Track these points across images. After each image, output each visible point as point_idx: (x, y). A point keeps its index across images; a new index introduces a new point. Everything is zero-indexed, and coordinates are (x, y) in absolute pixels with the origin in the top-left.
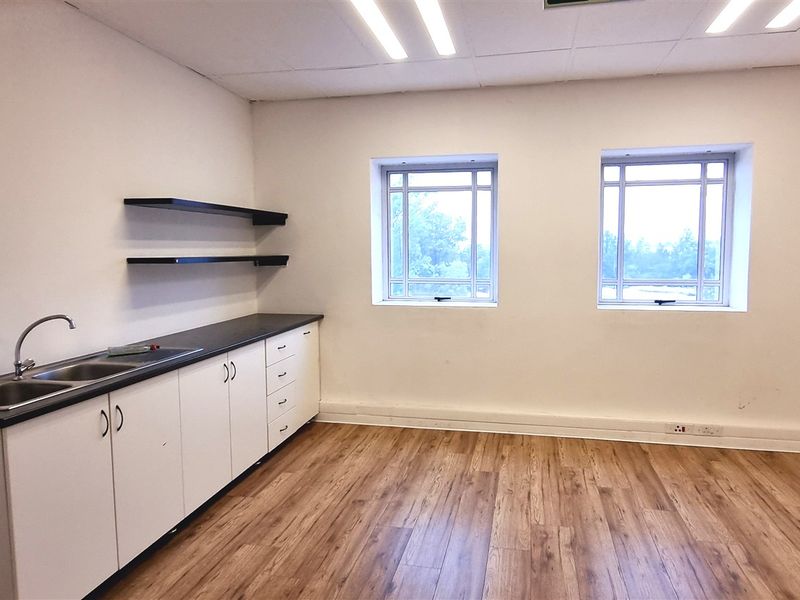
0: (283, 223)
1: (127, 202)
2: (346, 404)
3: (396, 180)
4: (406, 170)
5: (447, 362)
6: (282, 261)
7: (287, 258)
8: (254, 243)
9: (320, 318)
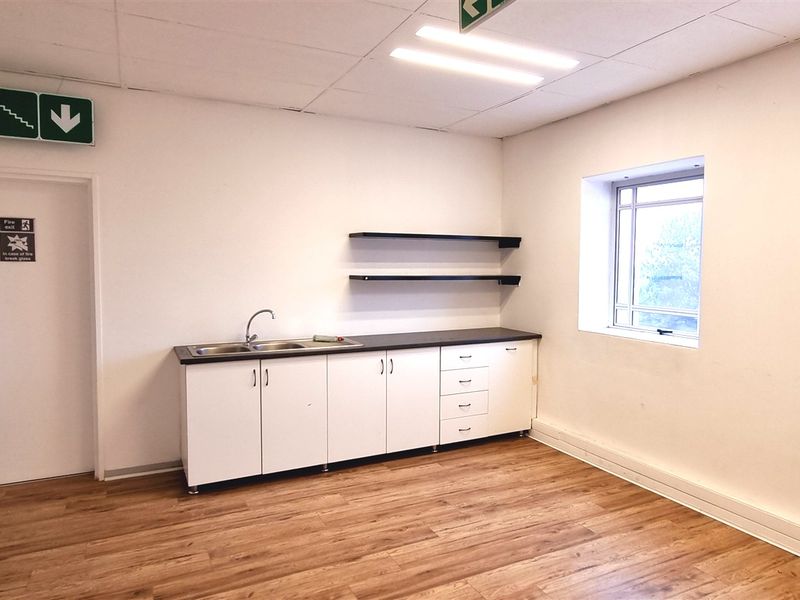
0: (518, 246)
1: (351, 236)
2: (554, 427)
3: (626, 195)
4: (635, 184)
5: (642, 405)
6: (514, 280)
7: (519, 278)
8: (499, 264)
9: (539, 337)
